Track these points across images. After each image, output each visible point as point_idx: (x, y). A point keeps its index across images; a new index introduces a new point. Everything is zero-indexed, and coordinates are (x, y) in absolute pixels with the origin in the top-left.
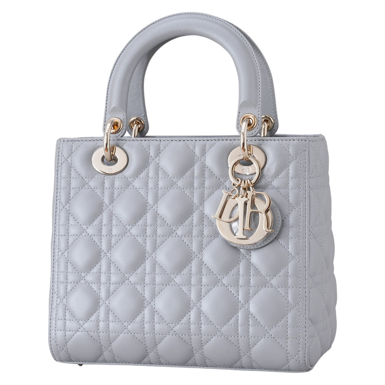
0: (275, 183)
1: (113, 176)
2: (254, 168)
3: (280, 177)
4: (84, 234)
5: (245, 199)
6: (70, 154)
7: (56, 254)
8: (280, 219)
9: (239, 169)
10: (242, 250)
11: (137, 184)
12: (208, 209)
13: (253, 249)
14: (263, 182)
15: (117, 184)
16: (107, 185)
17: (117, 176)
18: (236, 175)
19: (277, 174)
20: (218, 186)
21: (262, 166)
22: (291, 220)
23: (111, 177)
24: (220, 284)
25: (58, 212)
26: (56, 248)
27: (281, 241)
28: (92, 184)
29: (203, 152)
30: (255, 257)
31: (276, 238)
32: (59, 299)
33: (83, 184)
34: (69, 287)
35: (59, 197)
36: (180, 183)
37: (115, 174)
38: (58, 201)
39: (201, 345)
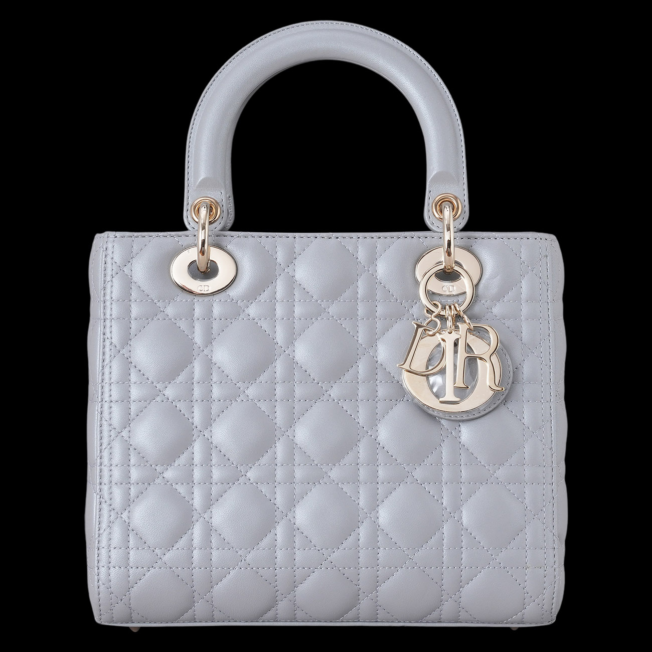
0: (496, 310)
1: (210, 298)
2: (465, 284)
3: (505, 299)
4: (158, 399)
5: (454, 336)
6: (128, 260)
7: (105, 434)
8: (511, 369)
9: (437, 286)
10: (443, 422)
11: (253, 310)
12: (383, 353)
13: (463, 421)
14: (477, 309)
15: (217, 310)
16: (198, 311)
17: (217, 298)
18: (431, 295)
19: (499, 297)
20: (396, 316)
21: (475, 283)
22: (526, 370)
23: (206, 299)
24: (409, 480)
25: (107, 361)
26: (105, 423)
27: (510, 405)
28: (170, 310)
29: (372, 260)
30: (466, 433)
31: (505, 401)
32: (112, 513)
33: (153, 313)
34: (133, 491)
35: (108, 335)
36: (333, 309)
37: (213, 294)
38: (107, 343)
39: (376, 583)
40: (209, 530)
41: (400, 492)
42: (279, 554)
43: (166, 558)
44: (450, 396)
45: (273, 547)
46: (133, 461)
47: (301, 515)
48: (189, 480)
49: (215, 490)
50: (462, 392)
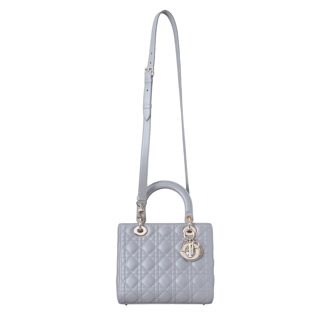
0: (199, 239)
2: (193, 233)
3: (201, 237)
4: (131, 257)
5: (191, 244)
6: (125, 229)
7: (121, 264)
8: (202, 251)
9: (187, 234)
10: (189, 262)
11: (150, 239)
12: (177, 247)
13: (193, 261)
14: (195, 239)
15: (143, 239)
16: (139, 239)
17: (143, 236)
18: (186, 236)
19: (200, 236)
20: (179, 240)
21: (195, 233)
22: (205, 251)
23: (141, 237)
24: (182, 274)
25: (121, 249)
26: (121, 262)
27: (202, 258)
28: (134, 239)
29: (174, 229)
30: (193, 264)
31: (201, 257)
32: (122, 280)
33: (130, 240)
34: (126, 276)
35: (121, 244)
36: (166, 239)
38: (121, 245)
39: (175, 295)
40: (141, 284)
41: (180, 276)
42: (156, 289)
43: (132, 290)
44: (190, 256)
45: (154, 287)
46: (126, 270)
47: (160, 281)
48: (137, 274)
49: (143, 276)
50: (193, 255)
